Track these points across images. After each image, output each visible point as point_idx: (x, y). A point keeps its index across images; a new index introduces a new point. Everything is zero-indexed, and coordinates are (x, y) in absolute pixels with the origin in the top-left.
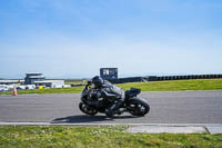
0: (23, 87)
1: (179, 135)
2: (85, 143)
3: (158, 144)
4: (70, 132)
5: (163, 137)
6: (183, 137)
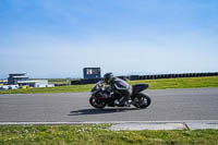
0: (6, 87)
1: (161, 132)
2: (68, 142)
3: (140, 141)
4: (53, 131)
5: (145, 134)
6: (164, 134)
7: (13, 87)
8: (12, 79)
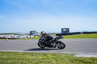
0: (29, 36)
2: (56, 61)
3: (90, 62)
5: (92, 59)
7: (32, 36)
8: (31, 33)
